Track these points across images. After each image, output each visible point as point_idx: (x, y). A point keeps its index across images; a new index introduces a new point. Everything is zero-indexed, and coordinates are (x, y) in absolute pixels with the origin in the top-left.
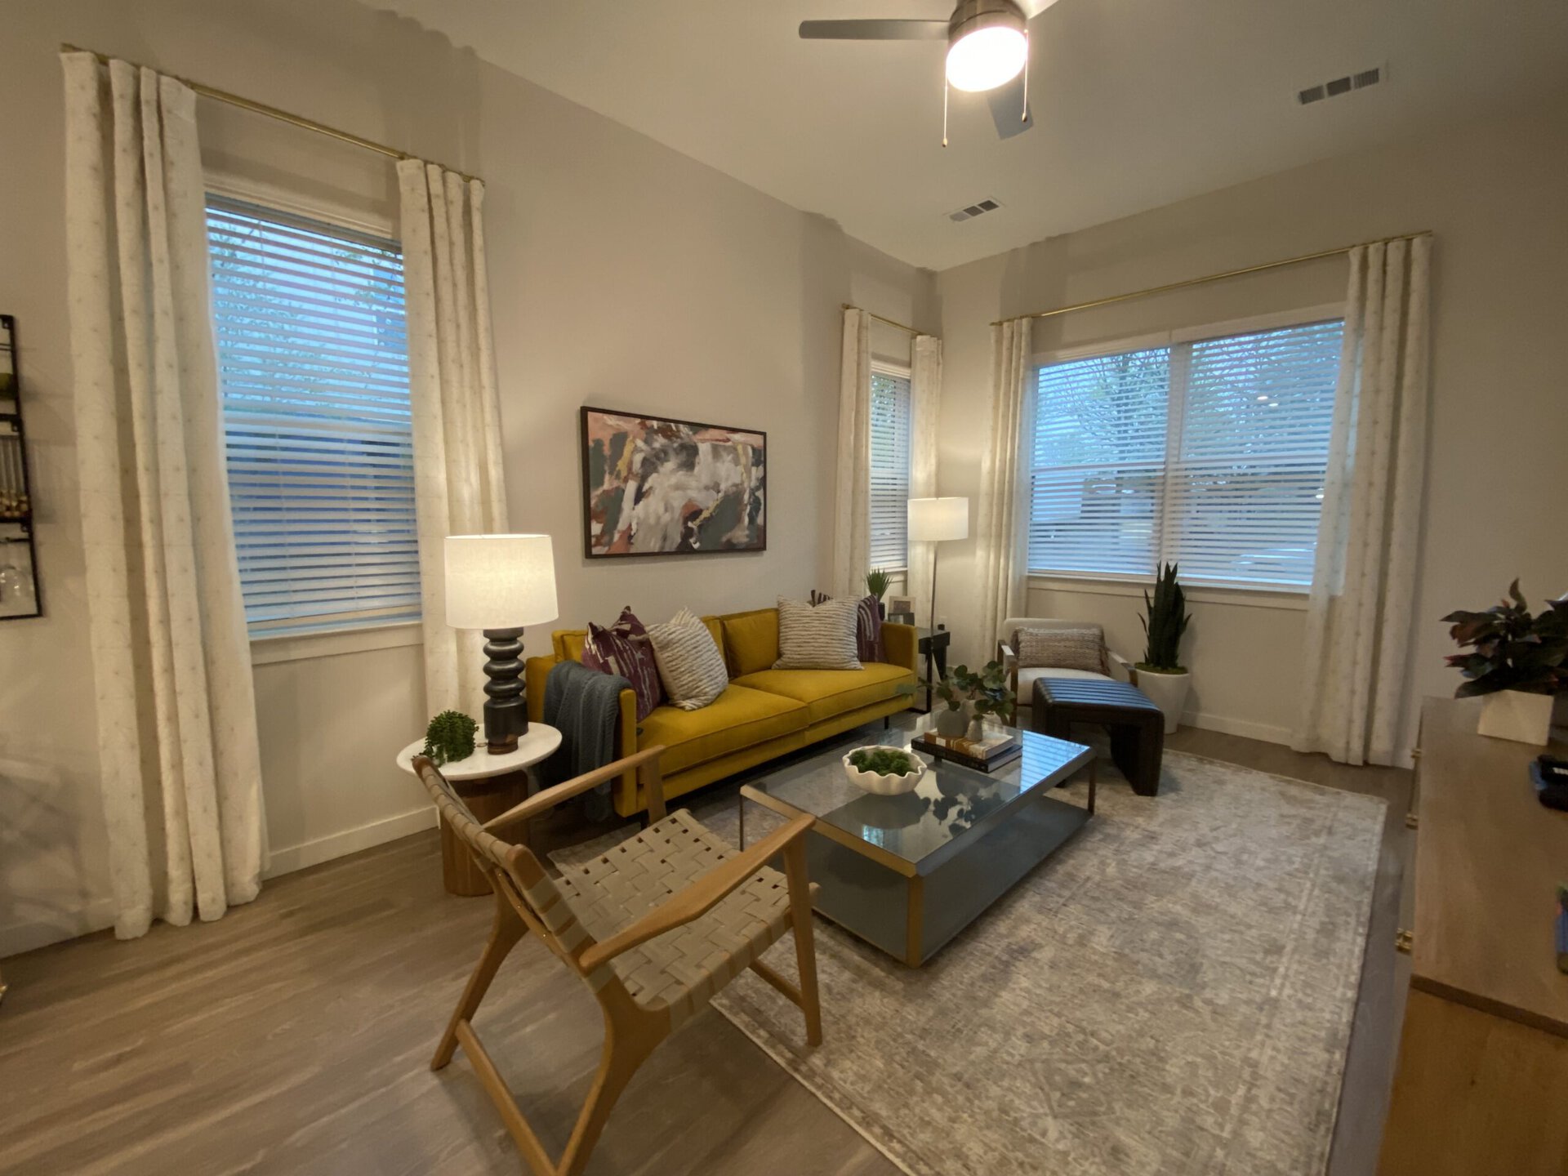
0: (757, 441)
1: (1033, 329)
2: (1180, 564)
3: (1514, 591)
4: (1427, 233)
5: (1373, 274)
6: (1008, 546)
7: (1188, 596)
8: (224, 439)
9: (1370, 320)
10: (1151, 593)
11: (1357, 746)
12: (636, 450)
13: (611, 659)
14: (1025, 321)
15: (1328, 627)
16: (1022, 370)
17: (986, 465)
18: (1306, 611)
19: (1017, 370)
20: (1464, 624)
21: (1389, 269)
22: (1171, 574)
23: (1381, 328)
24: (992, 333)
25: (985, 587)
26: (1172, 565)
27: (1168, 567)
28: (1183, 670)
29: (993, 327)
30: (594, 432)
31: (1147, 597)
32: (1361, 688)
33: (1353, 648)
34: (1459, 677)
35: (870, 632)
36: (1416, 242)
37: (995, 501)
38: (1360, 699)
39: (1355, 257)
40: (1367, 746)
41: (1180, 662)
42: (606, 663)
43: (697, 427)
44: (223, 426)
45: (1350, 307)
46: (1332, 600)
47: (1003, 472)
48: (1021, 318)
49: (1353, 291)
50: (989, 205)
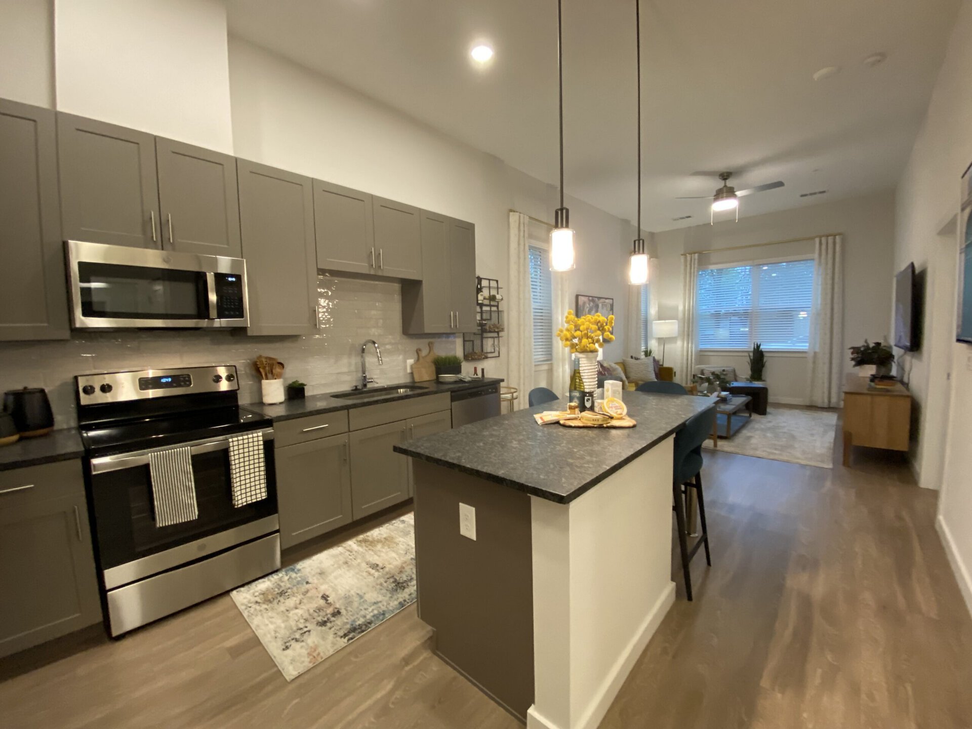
0: (610, 301)
1: (699, 257)
2: (762, 343)
3: (866, 341)
4: (840, 234)
5: (824, 247)
6: (692, 339)
7: (766, 354)
8: (533, 310)
9: (823, 261)
10: (751, 354)
11: (826, 400)
12: (587, 307)
13: (606, 373)
14: (696, 255)
15: (814, 362)
16: (696, 272)
17: (681, 308)
18: (806, 357)
19: (694, 272)
20: (855, 350)
21: (829, 245)
22: (758, 347)
23: (827, 264)
24: (682, 258)
25: (683, 355)
26: (759, 344)
27: (757, 344)
28: (764, 381)
29: (682, 256)
30: (580, 302)
31: (750, 356)
32: (826, 381)
33: (823, 368)
34: (853, 363)
35: (657, 369)
36: (837, 237)
37: (686, 321)
38: (826, 385)
39: (817, 240)
40: (829, 401)
41: (763, 378)
42: (605, 373)
43: (599, 298)
44: (533, 306)
45: (816, 255)
46: (815, 353)
47: (689, 310)
48: (695, 253)
49: (817, 251)
50: (689, 217)
